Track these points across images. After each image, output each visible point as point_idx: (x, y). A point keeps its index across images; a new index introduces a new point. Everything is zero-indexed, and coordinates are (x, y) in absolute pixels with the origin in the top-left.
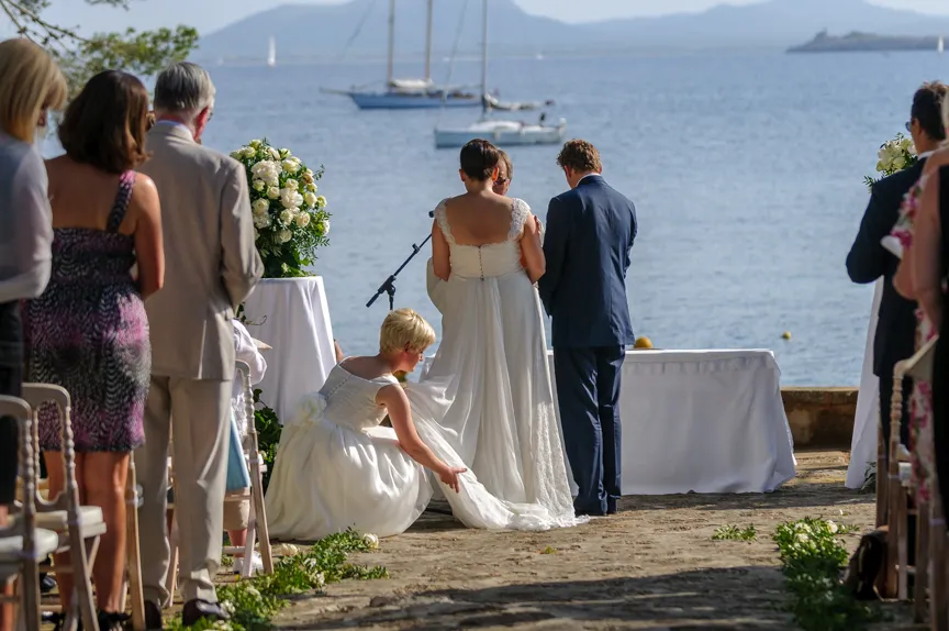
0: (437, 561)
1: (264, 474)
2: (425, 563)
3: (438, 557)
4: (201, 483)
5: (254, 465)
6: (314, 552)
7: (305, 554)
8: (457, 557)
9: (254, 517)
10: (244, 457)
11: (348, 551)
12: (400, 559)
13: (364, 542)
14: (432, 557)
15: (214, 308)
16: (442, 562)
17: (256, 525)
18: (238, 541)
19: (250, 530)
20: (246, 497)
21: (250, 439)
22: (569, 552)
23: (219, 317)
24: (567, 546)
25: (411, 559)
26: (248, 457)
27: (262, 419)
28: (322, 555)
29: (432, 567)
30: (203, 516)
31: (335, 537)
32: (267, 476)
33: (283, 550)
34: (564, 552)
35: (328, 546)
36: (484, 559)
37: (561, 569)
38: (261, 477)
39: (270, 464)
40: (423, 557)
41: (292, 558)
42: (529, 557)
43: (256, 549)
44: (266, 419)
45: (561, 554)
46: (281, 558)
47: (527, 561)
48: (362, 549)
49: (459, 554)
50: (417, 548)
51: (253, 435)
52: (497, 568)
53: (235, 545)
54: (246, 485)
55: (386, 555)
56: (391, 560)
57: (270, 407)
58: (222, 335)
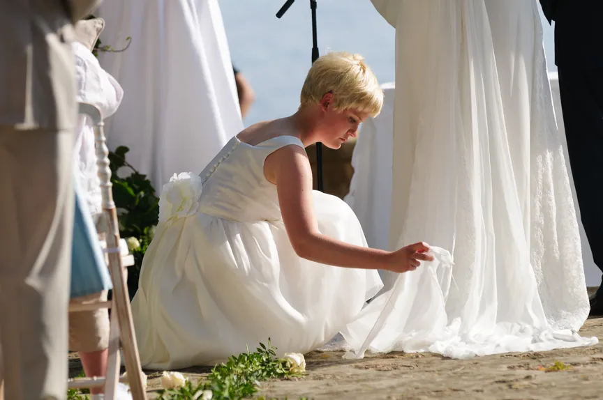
0: (392, 388)
1: (129, 268)
2: (376, 391)
3: (394, 382)
4: (33, 281)
5: (114, 257)
6: (209, 382)
7: (195, 384)
8: (423, 381)
9: (117, 333)
10: (99, 244)
11: (260, 378)
12: (337, 387)
13: (284, 364)
14: (385, 383)
15: (44, 26)
16: (401, 389)
17: (120, 344)
18: (96, 370)
19: (112, 351)
20: (102, 304)
21: (106, 217)
22: (589, 367)
23: (52, 39)
24: (586, 359)
25: (351, 387)
26: (104, 244)
27: (131, 191)
28: (221, 385)
29: (385, 397)
30: (37, 331)
31: (241, 358)
32: (134, 272)
33: (165, 382)
34: (580, 368)
35: (230, 371)
36: (461, 383)
37: (575, 392)
38: (125, 274)
39: (138, 256)
40: (371, 383)
41: (176, 392)
42: (528, 377)
43: (121, 381)
44: (136, 192)
45: (575, 372)
46: (161, 392)
47: (526, 383)
48: (281, 375)
49: (425, 376)
50: (364, 371)
51: (110, 211)
52: (480, 394)
53: (92, 375)
54: (102, 288)
55: (316, 383)
56: (324, 389)
57: (142, 172)
58: (54, 62)
